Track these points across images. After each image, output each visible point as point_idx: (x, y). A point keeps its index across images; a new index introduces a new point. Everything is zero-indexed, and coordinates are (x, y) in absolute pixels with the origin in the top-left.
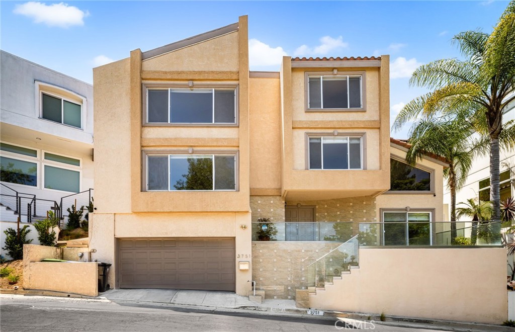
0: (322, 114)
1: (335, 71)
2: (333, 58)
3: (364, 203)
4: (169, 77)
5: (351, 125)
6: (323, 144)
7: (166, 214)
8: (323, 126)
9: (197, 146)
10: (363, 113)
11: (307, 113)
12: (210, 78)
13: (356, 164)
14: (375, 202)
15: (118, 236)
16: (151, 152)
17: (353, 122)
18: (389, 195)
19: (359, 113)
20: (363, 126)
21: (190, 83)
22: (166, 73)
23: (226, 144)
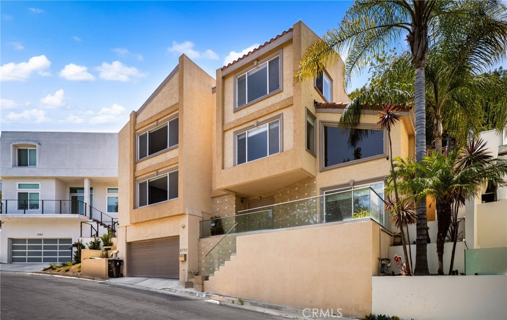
0: (247, 108)
1: (255, 63)
2: (250, 52)
3: (306, 185)
4: (147, 123)
5: (268, 111)
6: (248, 138)
7: (147, 223)
8: (246, 121)
9: (161, 169)
10: (281, 94)
11: (235, 113)
12: (166, 114)
13: (275, 149)
14: (315, 182)
15: (128, 241)
16: (140, 180)
17: (270, 107)
18: (330, 171)
19: (277, 95)
20: (278, 108)
21: (155, 123)
22: (145, 121)
23: (173, 163)
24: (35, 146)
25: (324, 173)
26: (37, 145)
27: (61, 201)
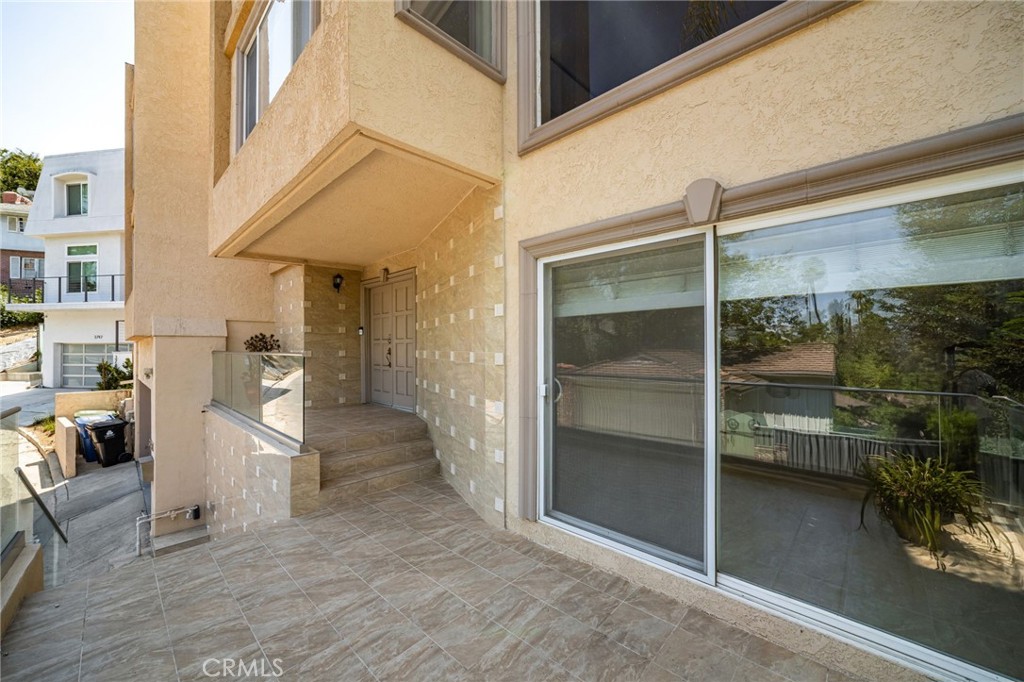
14: (498, 212)
24: (85, 178)
25: (538, 157)
26: (89, 175)
27: (113, 277)
